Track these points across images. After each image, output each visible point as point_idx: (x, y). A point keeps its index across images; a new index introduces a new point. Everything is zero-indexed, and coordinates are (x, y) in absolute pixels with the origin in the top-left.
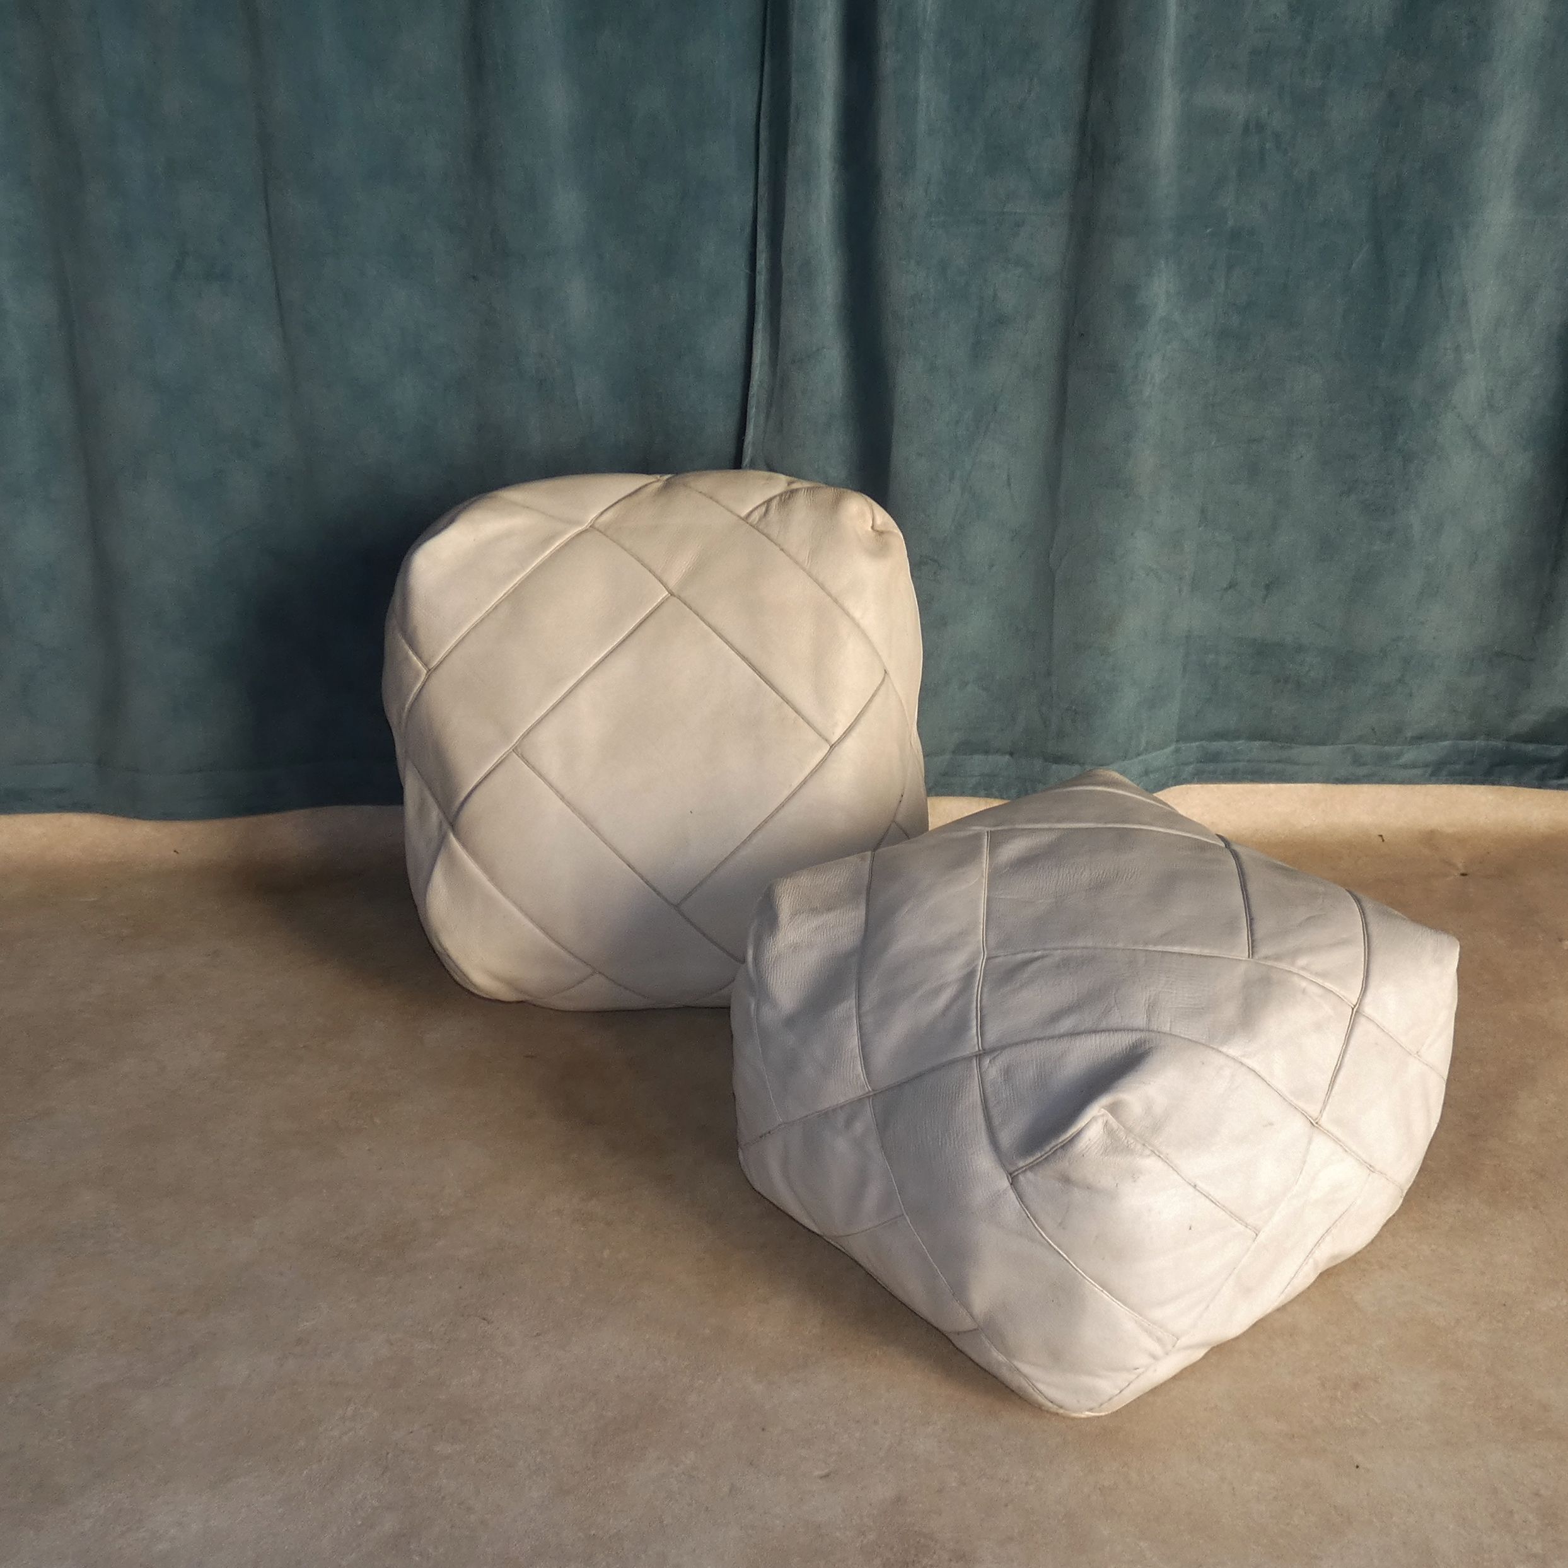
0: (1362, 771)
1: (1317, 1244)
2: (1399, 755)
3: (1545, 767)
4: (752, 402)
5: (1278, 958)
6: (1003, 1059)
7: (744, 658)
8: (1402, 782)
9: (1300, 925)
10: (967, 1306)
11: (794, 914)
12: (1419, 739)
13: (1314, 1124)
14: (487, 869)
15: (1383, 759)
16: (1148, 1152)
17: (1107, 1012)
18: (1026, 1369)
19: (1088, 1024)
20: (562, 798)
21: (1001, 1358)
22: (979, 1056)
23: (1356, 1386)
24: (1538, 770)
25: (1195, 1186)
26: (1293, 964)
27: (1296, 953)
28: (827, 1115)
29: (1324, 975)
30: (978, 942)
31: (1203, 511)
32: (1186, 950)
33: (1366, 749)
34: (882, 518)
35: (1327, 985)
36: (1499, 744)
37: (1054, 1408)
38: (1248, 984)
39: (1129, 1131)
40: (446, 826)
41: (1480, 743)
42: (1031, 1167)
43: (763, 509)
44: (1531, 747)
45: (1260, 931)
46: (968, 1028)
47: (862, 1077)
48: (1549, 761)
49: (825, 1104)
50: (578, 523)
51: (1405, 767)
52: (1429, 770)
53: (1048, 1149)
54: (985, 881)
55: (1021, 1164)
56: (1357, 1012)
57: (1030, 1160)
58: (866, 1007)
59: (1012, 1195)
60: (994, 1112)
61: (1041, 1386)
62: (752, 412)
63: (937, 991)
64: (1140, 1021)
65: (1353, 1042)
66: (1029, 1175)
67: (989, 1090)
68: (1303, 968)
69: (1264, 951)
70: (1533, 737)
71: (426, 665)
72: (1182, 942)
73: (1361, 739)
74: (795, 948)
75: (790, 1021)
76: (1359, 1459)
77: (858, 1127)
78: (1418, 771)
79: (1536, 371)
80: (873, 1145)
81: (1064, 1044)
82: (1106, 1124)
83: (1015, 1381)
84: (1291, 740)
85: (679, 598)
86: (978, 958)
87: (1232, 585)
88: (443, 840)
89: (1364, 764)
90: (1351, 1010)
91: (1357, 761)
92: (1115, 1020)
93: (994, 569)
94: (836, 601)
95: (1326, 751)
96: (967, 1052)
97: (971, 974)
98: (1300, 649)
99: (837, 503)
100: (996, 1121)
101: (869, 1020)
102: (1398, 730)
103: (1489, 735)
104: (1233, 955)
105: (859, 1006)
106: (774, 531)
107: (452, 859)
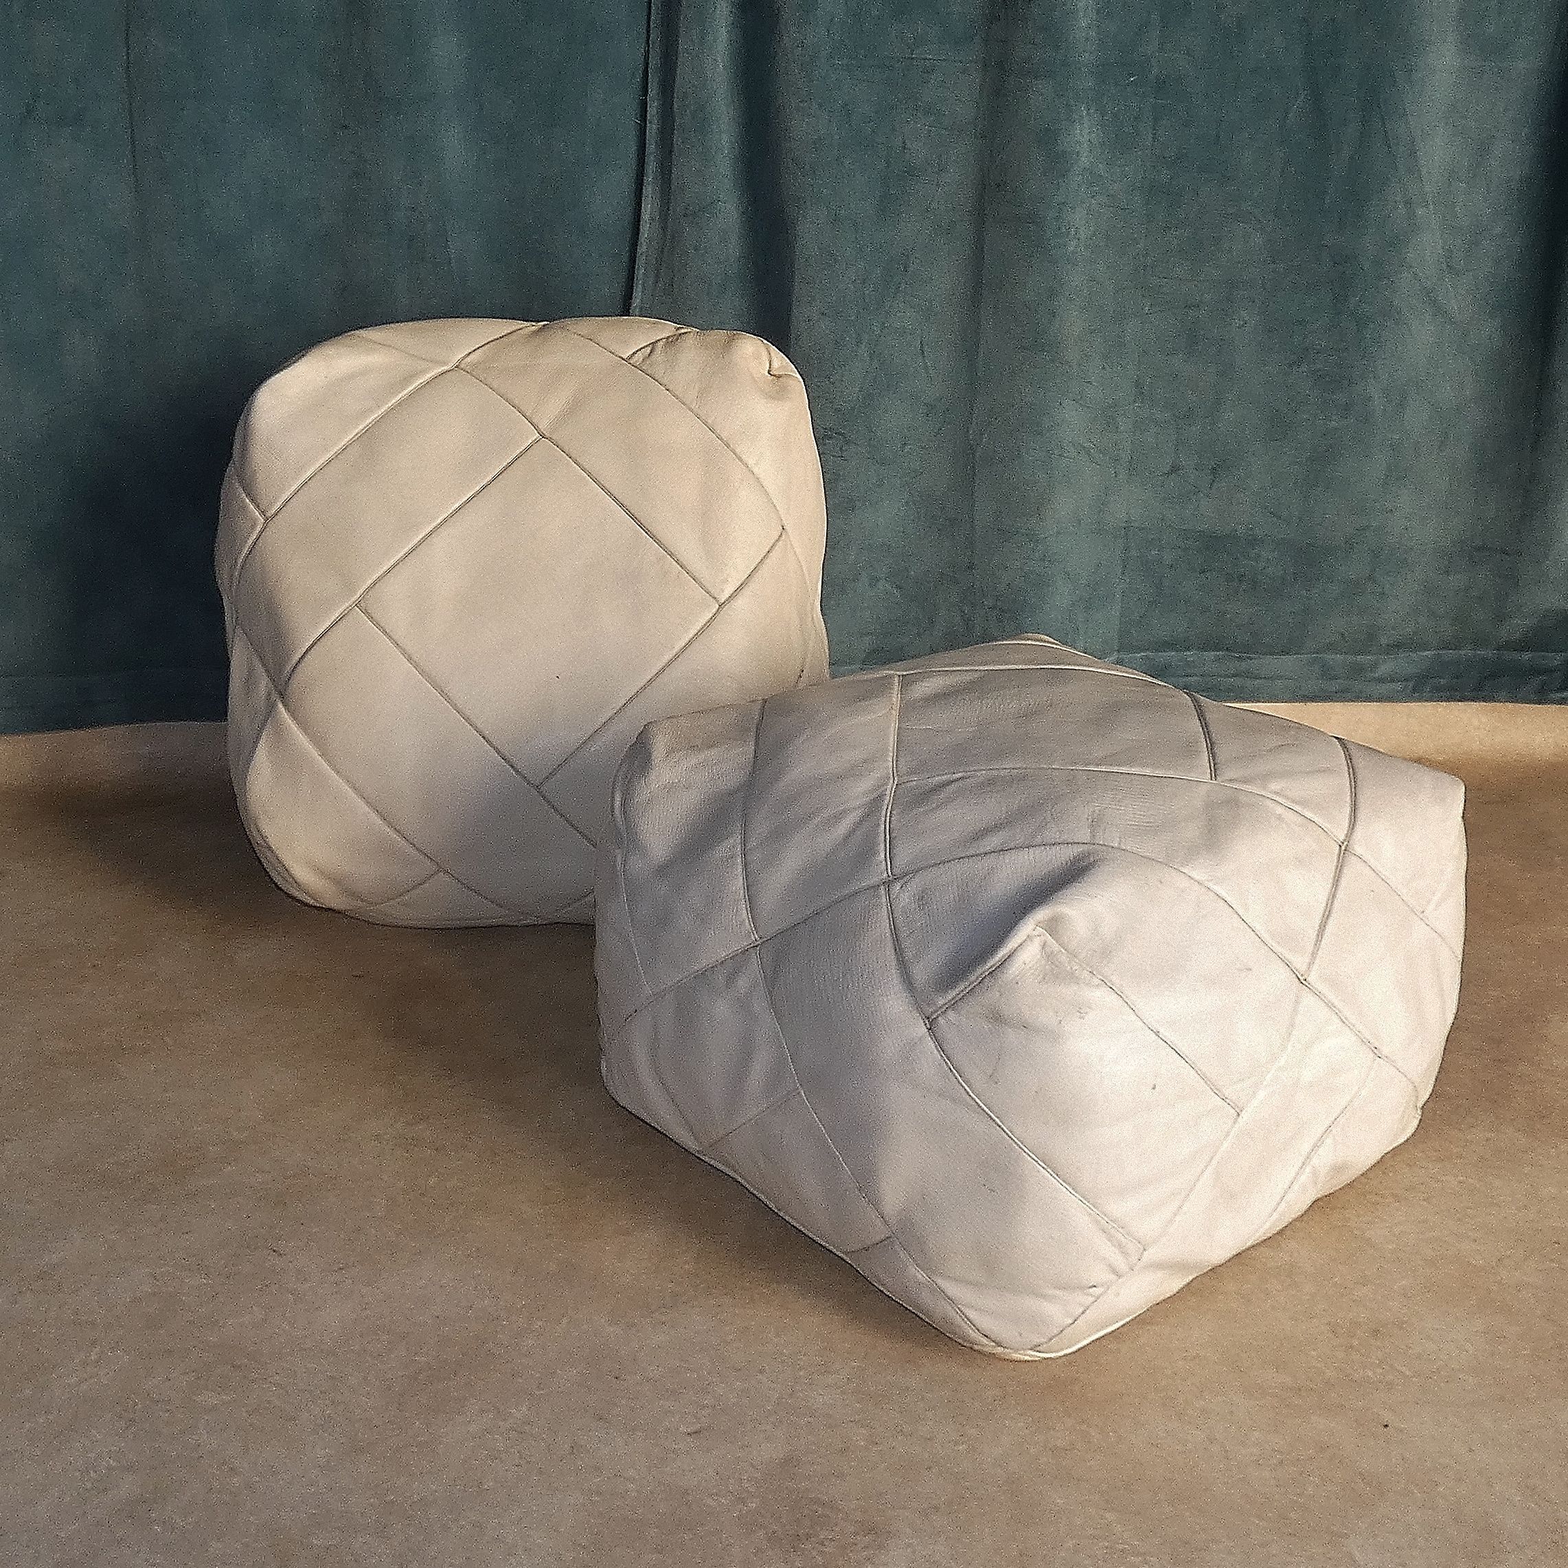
0: (1334, 686)
1: (1315, 1147)
2: (1375, 666)
3: (1543, 678)
4: (641, 261)
5: (1246, 781)
6: (915, 885)
7: (622, 506)
8: (1380, 700)
9: (1271, 750)
11: (670, 752)
12: (1398, 646)
13: (1302, 981)
15: (1357, 671)
16: (1096, 981)
17: (1042, 827)
19: (1020, 840)
20: (410, 658)
22: (888, 884)
23: (1376, 1332)
24: (1536, 681)
25: (1157, 1033)
26: (1264, 788)
27: (1265, 778)
28: (705, 975)
29: (1303, 803)
30: (888, 767)
32: (1133, 770)
33: (1336, 659)
34: (780, 361)
35: (1309, 815)
36: (1488, 653)
38: (1210, 806)
39: (1073, 955)
40: (275, 696)
41: (1466, 652)
42: (953, 1005)
43: (648, 350)
44: (1526, 656)
45: (1223, 753)
46: (876, 853)
47: (748, 925)
48: (1549, 671)
49: (705, 961)
50: (442, 363)
51: (1381, 680)
52: (1411, 684)
53: (973, 978)
54: (895, 713)
55: (941, 1002)
56: (1345, 850)
57: (951, 994)
58: (752, 843)
59: (930, 1044)
60: (906, 944)
63: (838, 817)
64: (1084, 835)
65: (1344, 882)
66: (951, 1015)
67: (900, 920)
68: (1276, 793)
69: (1229, 773)
70: (1523, 645)
71: (263, 513)
72: (1130, 763)
73: (1330, 647)
74: (670, 788)
75: (663, 870)
76: (1387, 1417)
77: (743, 983)
78: (1398, 686)
80: (760, 1005)
81: (990, 861)
82: (1044, 946)
84: (1248, 649)
85: (550, 439)
86: (887, 784)
87: (1175, 469)
88: (271, 709)
89: (1335, 678)
90: (1338, 847)
91: (1327, 673)
92: (1051, 834)
94: (727, 445)
95: (1288, 663)
96: (874, 880)
97: (878, 801)
98: (1254, 541)
99: (728, 344)
100: (909, 954)
101: (755, 857)
102: (1371, 637)
103: (1479, 642)
104: (1193, 776)
105: (744, 843)
106: (659, 372)
107: (279, 732)
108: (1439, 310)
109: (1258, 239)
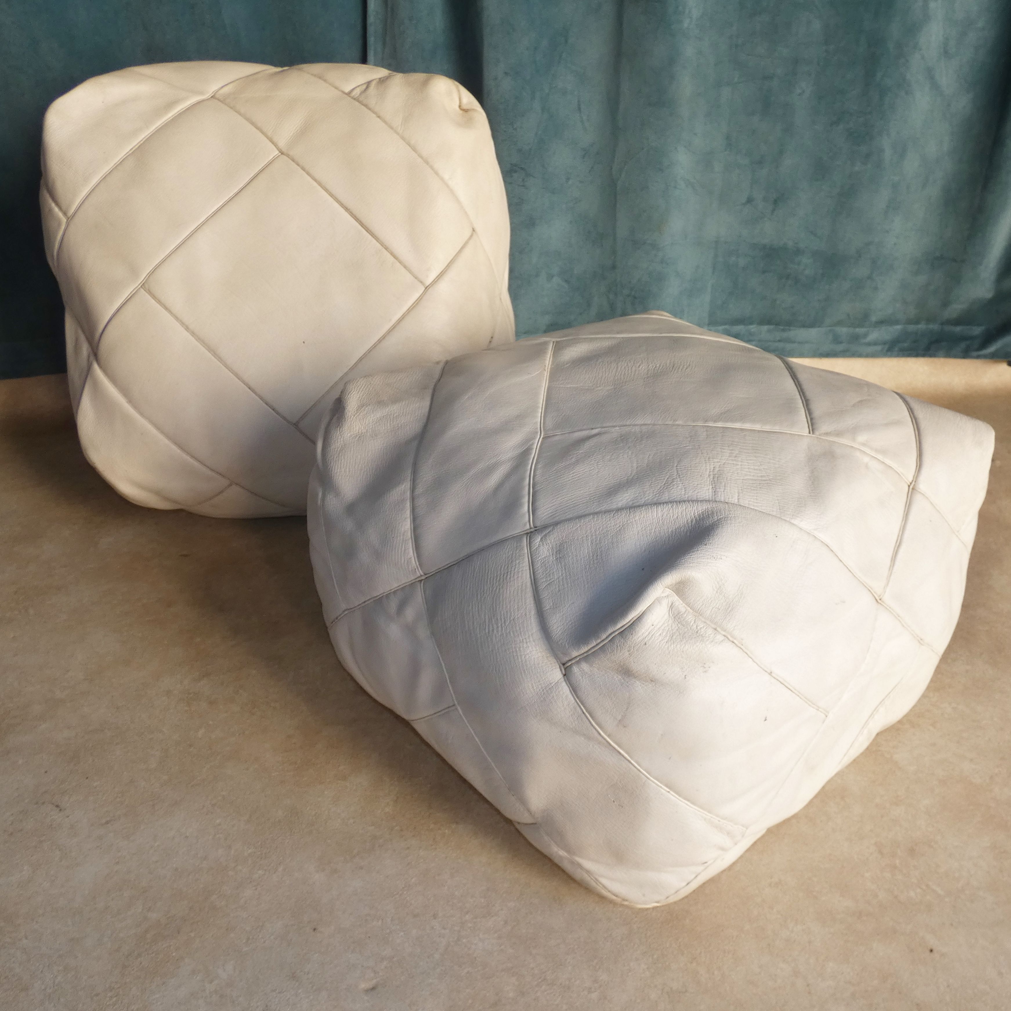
0: (840, 347)
2: (866, 335)
3: (968, 342)
5: (839, 434)
6: (554, 538)
7: (347, 209)
8: (867, 356)
9: (854, 406)
10: (523, 801)
11: (361, 406)
12: (881, 323)
13: (878, 601)
14: (125, 392)
15: (855, 339)
16: (720, 637)
17: (668, 485)
18: (587, 864)
19: (649, 496)
20: (187, 328)
21: (562, 853)
22: (530, 534)
24: (963, 345)
25: (770, 674)
26: (854, 440)
27: (855, 430)
28: (380, 601)
29: (883, 452)
30: (536, 423)
31: (728, 138)
32: (747, 426)
33: (843, 331)
34: (469, 100)
35: (888, 462)
36: (935, 327)
37: (618, 900)
38: (812, 459)
39: (698, 613)
40: (92, 358)
41: (922, 326)
42: (586, 658)
43: (365, 86)
44: (958, 329)
45: (818, 408)
46: (520, 505)
47: (414, 562)
48: (972, 338)
49: (381, 589)
50: (202, 93)
51: (869, 344)
52: (887, 347)
53: (604, 636)
54: (546, 374)
55: (575, 654)
56: (912, 489)
57: (584, 649)
58: (420, 490)
59: (565, 689)
60: (545, 595)
61: (604, 881)
62: (371, 39)
63: (491, 469)
64: (706, 492)
65: (911, 517)
66: (585, 666)
67: (540, 572)
68: (864, 444)
69: (824, 427)
70: (958, 322)
71: (65, 214)
72: (742, 419)
73: (840, 323)
74: (360, 437)
75: (351, 508)
77: (410, 613)
78: (879, 348)
79: (980, 24)
80: (423, 632)
81: (622, 517)
82: (672, 606)
83: (578, 874)
84: (789, 324)
85: (287, 155)
86: (534, 438)
87: (750, 200)
88: (89, 367)
89: (841, 343)
90: (907, 487)
91: (837, 340)
92: (677, 492)
93: (570, 182)
94: (427, 162)
95: (813, 333)
96: (517, 531)
97: (525, 453)
98: (798, 252)
99: (426, 82)
100: (547, 605)
101: (421, 502)
102: (866, 316)
103: (929, 321)
104: (795, 431)
105: (413, 489)
106: (371, 102)
107: (96, 387)
108: (935, 86)
109: (817, 25)
